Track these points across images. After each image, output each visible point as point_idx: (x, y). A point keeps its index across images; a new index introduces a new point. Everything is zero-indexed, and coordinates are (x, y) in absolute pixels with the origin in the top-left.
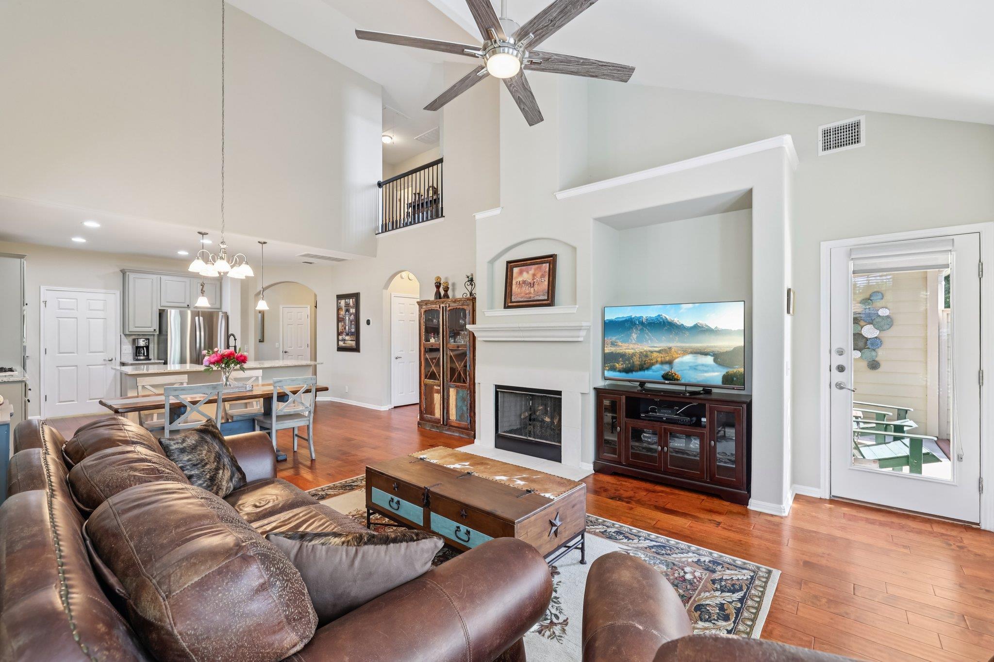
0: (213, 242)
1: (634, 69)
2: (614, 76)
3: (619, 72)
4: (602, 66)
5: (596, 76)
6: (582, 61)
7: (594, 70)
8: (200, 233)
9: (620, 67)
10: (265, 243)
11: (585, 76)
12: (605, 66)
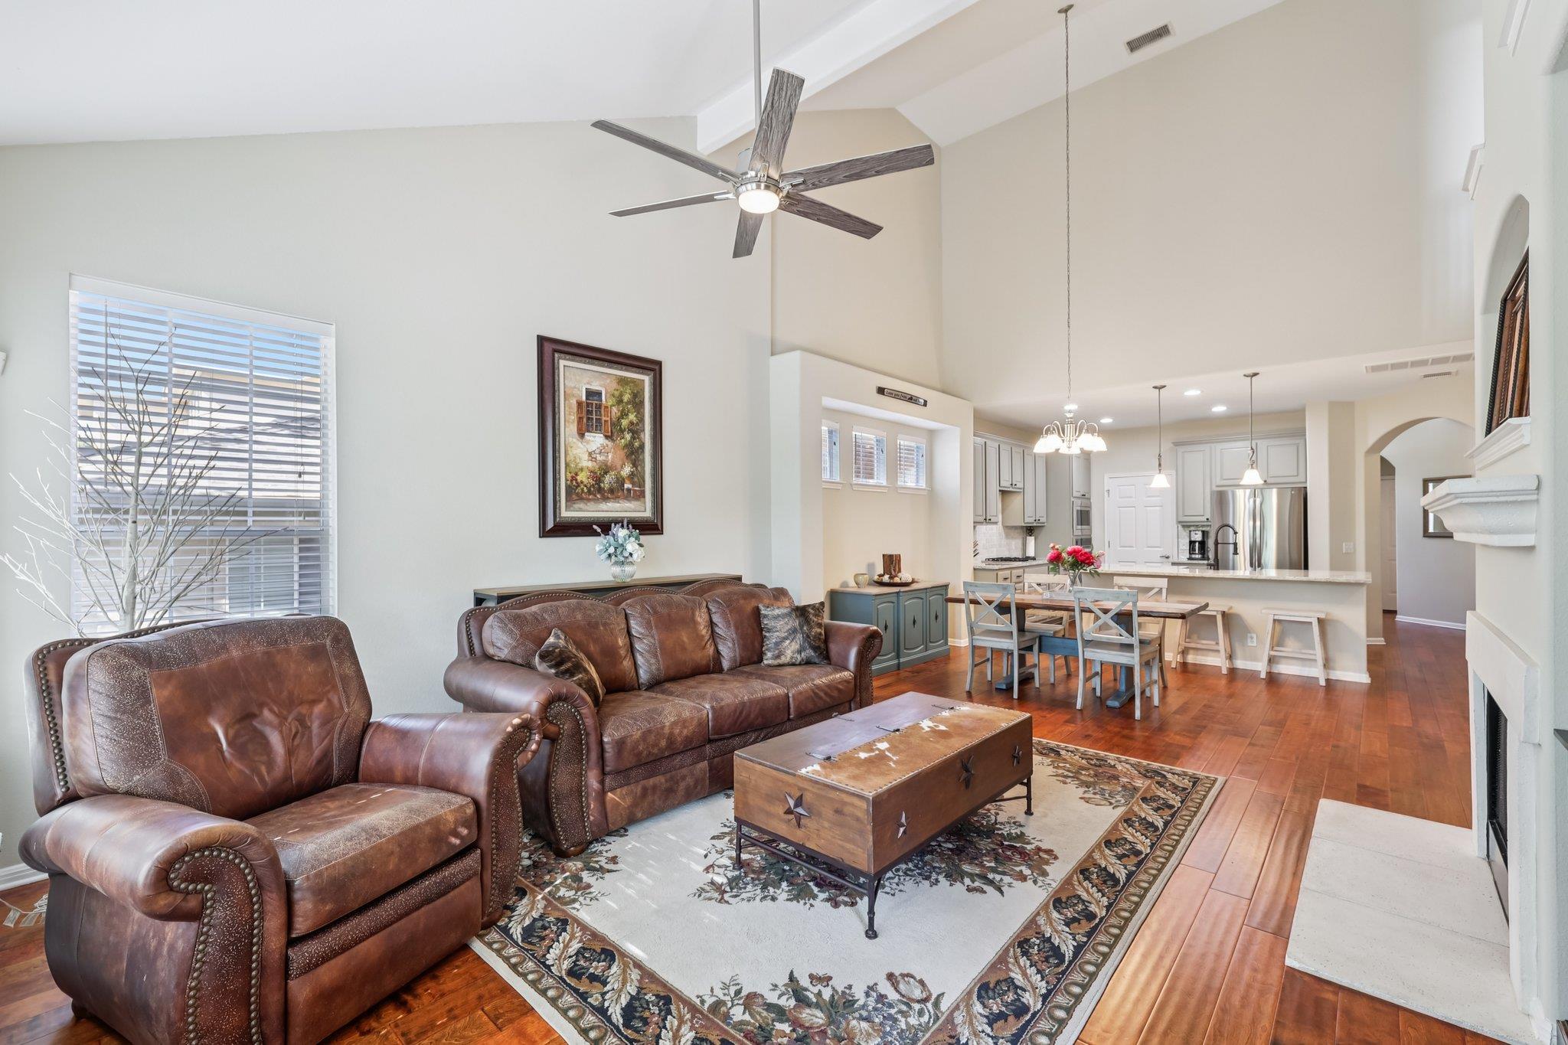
0: (1202, 392)
1: (778, 71)
2: (791, 95)
3: (784, 88)
4: (772, 106)
5: (791, 114)
6: (764, 127)
7: (780, 116)
8: (1155, 387)
9: (775, 86)
10: (1255, 374)
11: (790, 128)
12: (772, 103)
